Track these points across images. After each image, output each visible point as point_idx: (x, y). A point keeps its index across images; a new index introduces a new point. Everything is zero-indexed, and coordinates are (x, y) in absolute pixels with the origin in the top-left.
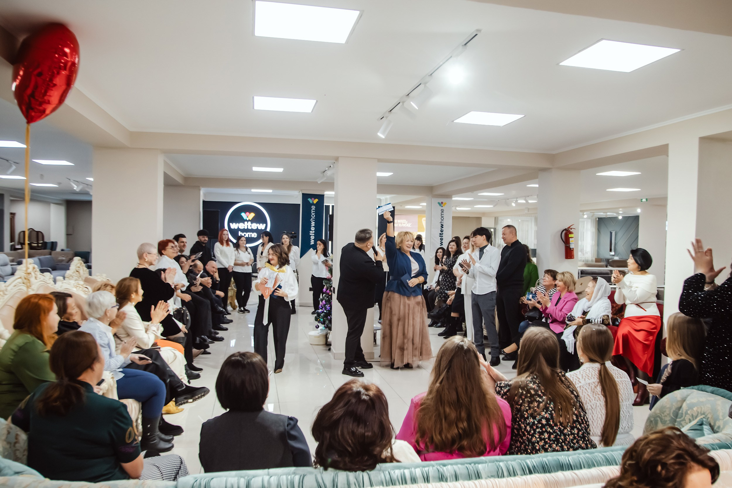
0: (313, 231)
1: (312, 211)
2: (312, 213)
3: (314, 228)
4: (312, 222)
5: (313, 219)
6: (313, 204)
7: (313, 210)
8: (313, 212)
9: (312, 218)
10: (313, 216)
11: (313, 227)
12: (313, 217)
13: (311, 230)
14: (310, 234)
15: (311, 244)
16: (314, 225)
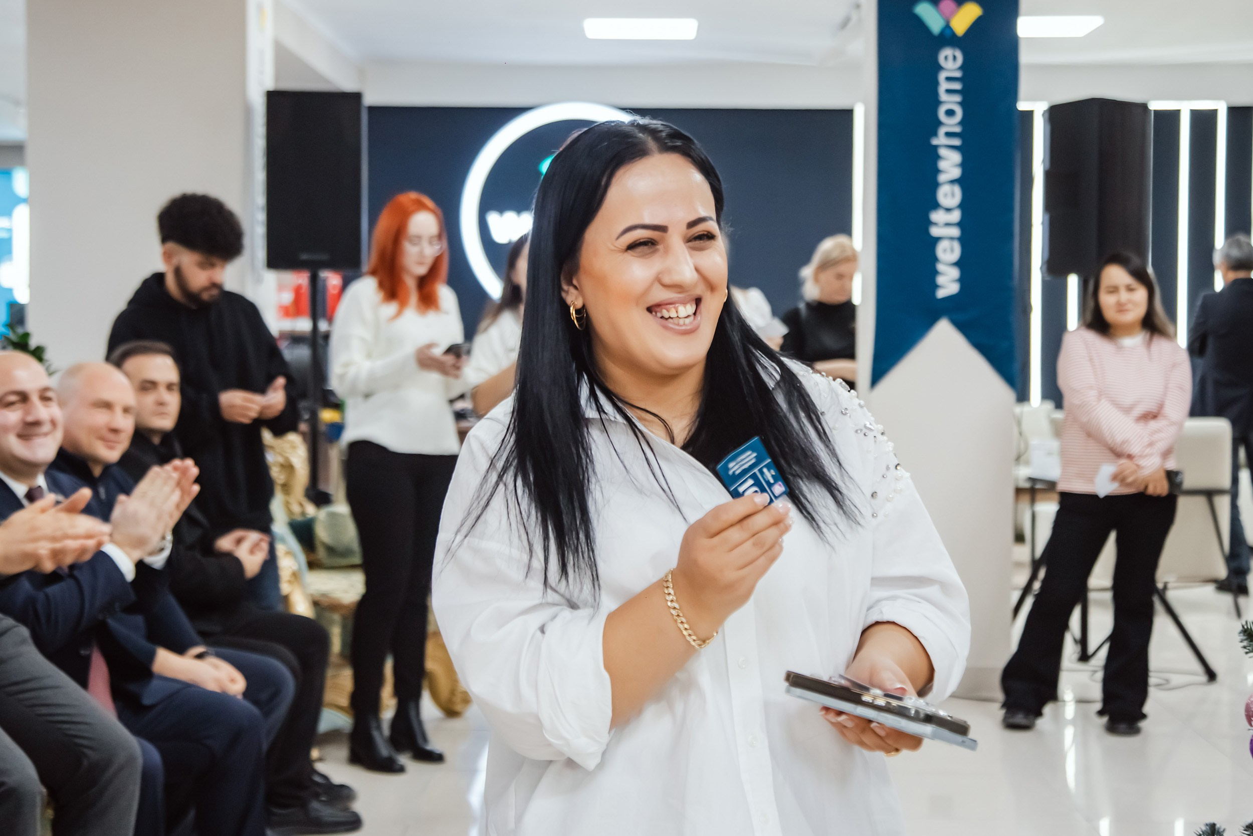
0: (948, 210)
1: (944, 86)
2: (943, 96)
3: (957, 190)
4: (943, 152)
5: (949, 135)
6: (948, 38)
7: (949, 79)
8: (949, 91)
9: (942, 131)
10: (950, 113)
11: (952, 182)
12: (952, 124)
13: (936, 206)
14: (935, 231)
15: (941, 294)
16: (956, 173)
